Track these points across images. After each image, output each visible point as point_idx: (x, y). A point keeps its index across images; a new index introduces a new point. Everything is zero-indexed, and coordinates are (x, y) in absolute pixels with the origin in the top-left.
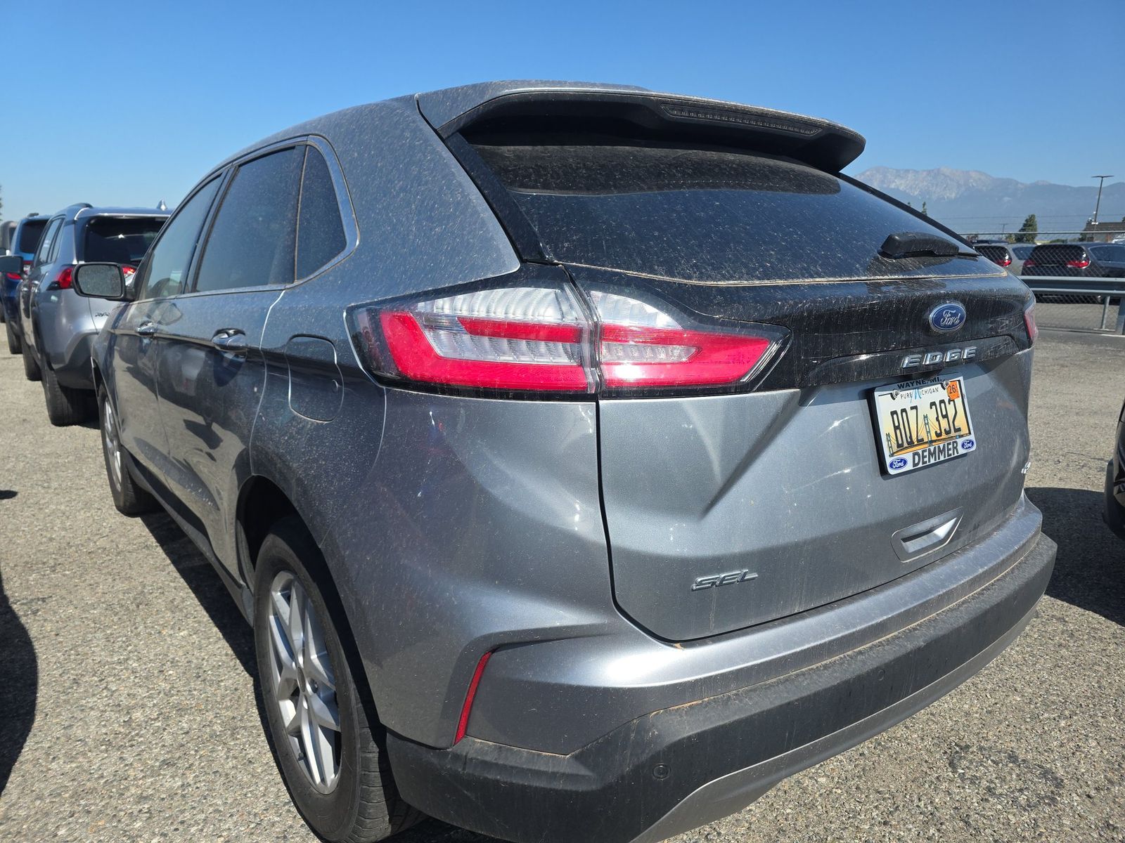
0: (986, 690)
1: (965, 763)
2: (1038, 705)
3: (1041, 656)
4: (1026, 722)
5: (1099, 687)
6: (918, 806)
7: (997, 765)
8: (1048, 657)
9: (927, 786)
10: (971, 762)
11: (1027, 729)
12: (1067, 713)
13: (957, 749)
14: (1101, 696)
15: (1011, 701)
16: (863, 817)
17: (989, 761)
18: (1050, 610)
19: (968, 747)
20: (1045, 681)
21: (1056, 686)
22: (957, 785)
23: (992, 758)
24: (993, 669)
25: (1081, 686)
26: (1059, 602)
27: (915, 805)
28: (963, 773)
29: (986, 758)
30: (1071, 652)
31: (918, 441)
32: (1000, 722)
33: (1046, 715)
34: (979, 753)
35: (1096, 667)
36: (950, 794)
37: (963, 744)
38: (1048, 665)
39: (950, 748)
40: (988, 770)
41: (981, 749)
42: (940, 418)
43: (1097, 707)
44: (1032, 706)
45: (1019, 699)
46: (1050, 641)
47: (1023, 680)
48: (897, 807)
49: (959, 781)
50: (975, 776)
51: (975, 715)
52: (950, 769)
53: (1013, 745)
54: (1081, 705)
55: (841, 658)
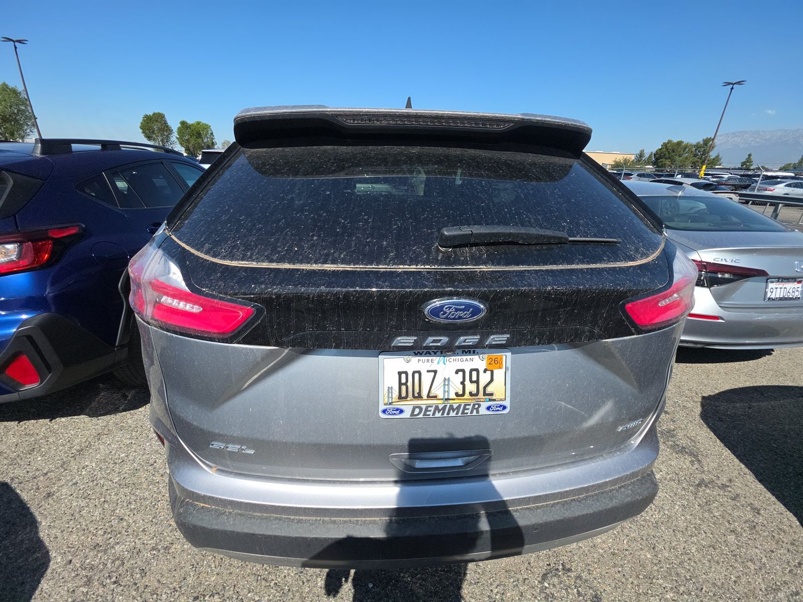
0: (628, 536)
1: (556, 580)
2: (662, 570)
3: (705, 533)
4: (638, 577)
5: (735, 582)
6: (492, 591)
7: (579, 596)
8: (711, 536)
9: (512, 580)
10: (561, 583)
11: (632, 583)
12: (682, 589)
13: (561, 567)
14: (728, 590)
15: (641, 554)
16: (451, 575)
17: (575, 590)
18: (753, 498)
19: (569, 570)
20: (688, 554)
21: (695, 562)
22: (534, 593)
23: (580, 589)
24: (650, 524)
25: (718, 574)
26: (769, 495)
27: (491, 588)
28: (546, 587)
29: (576, 586)
30: (739, 541)
31: (428, 396)
32: (615, 566)
33: (661, 581)
34: (574, 579)
35: (749, 564)
36: (522, 596)
37: (568, 566)
38: (704, 543)
39: (555, 564)
40: (568, 595)
41: (579, 577)
42: (467, 382)
43: (716, 598)
44: (655, 568)
45: (649, 556)
46: (727, 524)
47: (668, 543)
48: (478, 582)
49: (538, 591)
50: (553, 595)
51: (600, 550)
52: (539, 579)
53: (608, 589)
54: (702, 589)
55: (316, 520)
